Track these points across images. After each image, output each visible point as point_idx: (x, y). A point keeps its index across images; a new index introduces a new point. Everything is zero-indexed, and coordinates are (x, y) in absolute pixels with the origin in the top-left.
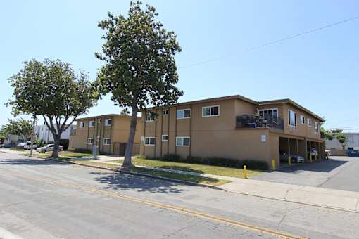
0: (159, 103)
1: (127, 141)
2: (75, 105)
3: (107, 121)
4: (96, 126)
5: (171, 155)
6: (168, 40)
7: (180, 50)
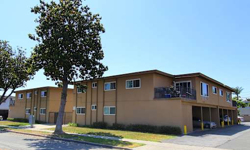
0: (87, 77)
1: (58, 111)
2: (13, 79)
3: (43, 93)
4: (33, 98)
5: (99, 123)
6: (94, 22)
7: (104, 32)
